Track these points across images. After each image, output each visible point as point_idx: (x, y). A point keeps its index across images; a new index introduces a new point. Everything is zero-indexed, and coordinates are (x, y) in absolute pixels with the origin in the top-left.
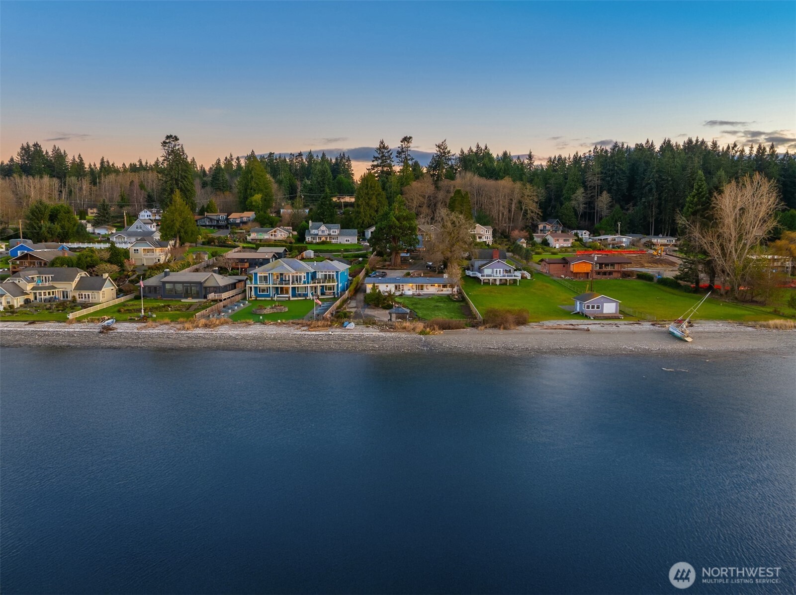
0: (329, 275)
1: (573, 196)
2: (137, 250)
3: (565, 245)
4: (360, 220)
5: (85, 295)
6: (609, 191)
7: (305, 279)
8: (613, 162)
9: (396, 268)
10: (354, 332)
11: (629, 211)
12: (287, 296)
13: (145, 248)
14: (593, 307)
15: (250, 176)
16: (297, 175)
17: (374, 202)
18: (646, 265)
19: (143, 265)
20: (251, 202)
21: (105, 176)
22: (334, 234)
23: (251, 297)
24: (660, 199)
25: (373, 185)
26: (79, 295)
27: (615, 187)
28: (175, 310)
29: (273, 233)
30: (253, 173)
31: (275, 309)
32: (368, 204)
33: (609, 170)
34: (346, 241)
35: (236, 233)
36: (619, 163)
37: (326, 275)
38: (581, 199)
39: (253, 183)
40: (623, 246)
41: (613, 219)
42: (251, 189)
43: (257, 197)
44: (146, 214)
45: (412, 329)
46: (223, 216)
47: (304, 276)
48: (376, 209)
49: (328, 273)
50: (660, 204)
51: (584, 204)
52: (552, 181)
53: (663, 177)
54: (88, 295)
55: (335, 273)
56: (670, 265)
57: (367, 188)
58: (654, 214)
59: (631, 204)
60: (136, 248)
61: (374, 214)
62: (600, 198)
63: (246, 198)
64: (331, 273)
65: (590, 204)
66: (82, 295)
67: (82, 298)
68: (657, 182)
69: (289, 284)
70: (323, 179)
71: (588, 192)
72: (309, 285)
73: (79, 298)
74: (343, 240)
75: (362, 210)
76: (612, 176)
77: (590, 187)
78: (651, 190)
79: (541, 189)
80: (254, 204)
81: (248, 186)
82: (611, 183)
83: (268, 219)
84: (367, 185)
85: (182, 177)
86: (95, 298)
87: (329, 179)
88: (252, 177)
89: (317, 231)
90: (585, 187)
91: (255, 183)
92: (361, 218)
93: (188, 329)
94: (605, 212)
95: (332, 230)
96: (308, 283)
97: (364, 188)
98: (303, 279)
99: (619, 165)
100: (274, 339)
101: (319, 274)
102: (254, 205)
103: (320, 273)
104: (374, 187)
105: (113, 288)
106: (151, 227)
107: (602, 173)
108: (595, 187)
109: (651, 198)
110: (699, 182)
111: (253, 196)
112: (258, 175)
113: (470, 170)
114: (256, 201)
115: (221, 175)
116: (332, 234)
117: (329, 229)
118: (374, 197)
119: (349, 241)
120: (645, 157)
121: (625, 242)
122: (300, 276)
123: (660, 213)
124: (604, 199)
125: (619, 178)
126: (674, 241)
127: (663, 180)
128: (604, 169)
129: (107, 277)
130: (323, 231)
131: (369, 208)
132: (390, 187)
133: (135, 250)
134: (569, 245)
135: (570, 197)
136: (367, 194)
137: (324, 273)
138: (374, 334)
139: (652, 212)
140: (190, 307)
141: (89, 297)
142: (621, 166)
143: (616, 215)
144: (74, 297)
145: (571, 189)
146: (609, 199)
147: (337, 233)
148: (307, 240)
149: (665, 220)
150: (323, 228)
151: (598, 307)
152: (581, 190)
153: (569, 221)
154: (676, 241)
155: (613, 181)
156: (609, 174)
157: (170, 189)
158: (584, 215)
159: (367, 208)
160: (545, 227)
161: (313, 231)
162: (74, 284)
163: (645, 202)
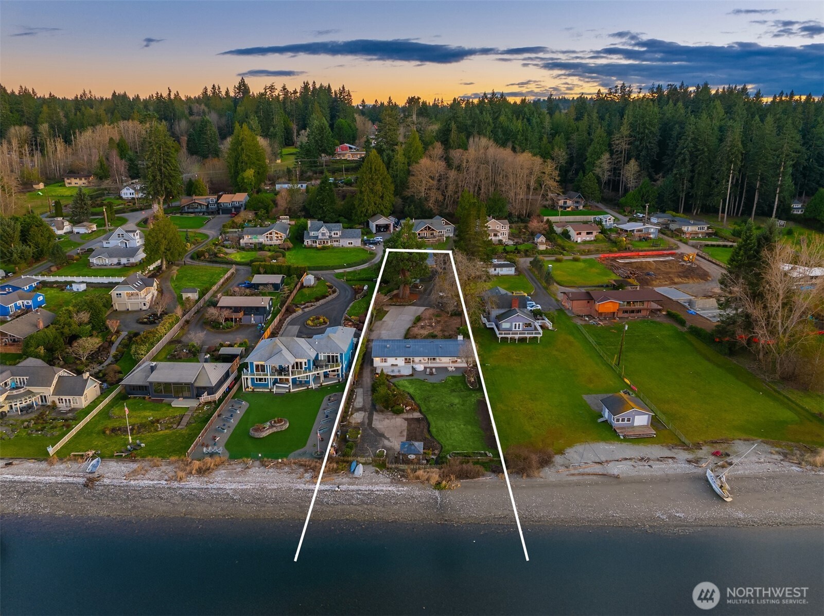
0: (333, 356)
1: (597, 162)
2: (120, 294)
3: (588, 239)
4: (364, 209)
5: (66, 400)
6: (637, 159)
7: (305, 365)
8: (644, 124)
9: (404, 304)
10: (362, 484)
11: (659, 182)
12: (287, 386)
13: (128, 292)
14: (623, 420)
15: (240, 148)
16: (293, 116)
17: (379, 187)
18: (676, 280)
19: (128, 309)
20: (243, 179)
21: (81, 132)
22: (336, 236)
23: (248, 387)
24: (693, 171)
25: (378, 168)
26: (59, 399)
27: (643, 153)
28: (166, 429)
29: (269, 235)
30: (243, 145)
31: (275, 428)
32: (372, 190)
33: (638, 133)
34: (349, 243)
35: (228, 232)
36: (650, 124)
37: (329, 356)
38: (606, 166)
39: (244, 156)
40: (651, 238)
41: (639, 193)
42: (242, 162)
43: (249, 173)
44: (128, 192)
45: (427, 480)
46: (213, 198)
47: (305, 363)
48: (381, 195)
49: (331, 354)
50: (692, 177)
51: (609, 171)
52: (575, 136)
53: (699, 147)
54: (69, 400)
55: (339, 355)
56: (702, 279)
57: (371, 171)
58: (685, 188)
59: (661, 174)
60: (119, 292)
61: (379, 201)
62: (627, 167)
63: (237, 173)
64: (335, 355)
65: (616, 170)
66: (62, 399)
67: (62, 402)
68: (691, 153)
69: (289, 375)
70: (322, 137)
71: (614, 156)
72: (311, 374)
73: (60, 402)
74: (345, 243)
75: (366, 198)
76: (641, 140)
77: (617, 151)
78: (684, 160)
79: (562, 150)
80: (246, 181)
81: (238, 159)
82: (640, 148)
83: (262, 203)
84: (371, 168)
85: (165, 162)
86: (77, 403)
87: (328, 136)
88: (242, 149)
89: (317, 233)
90: (612, 153)
91: (247, 155)
92: (364, 207)
93: (180, 478)
94: (631, 184)
95: (333, 232)
96: (310, 371)
97: (367, 172)
98: (304, 366)
99: (650, 127)
100: (276, 502)
101: (321, 356)
102: (246, 183)
103: (322, 354)
104: (379, 171)
105: (96, 384)
106: (134, 236)
107: (631, 136)
108: (621, 152)
109: (683, 170)
110: (748, 232)
111: (245, 171)
112: (249, 146)
113: (485, 136)
114: (248, 178)
115: (208, 128)
116: (333, 236)
117: (330, 230)
118: (379, 182)
119: (352, 243)
120: (679, 116)
121: (653, 233)
122: (301, 363)
123: (692, 187)
124: (632, 167)
125: (650, 143)
126: (706, 228)
127: (698, 150)
128: (633, 131)
129: (88, 377)
130: (323, 234)
131: (373, 195)
132: (397, 163)
133: (117, 294)
134: (592, 239)
135: (594, 163)
136: (372, 179)
137: (327, 354)
138: (384, 489)
139: (683, 184)
140: (181, 419)
141: (70, 402)
142: (653, 129)
143: (644, 189)
144: (54, 402)
145: (595, 152)
146: (637, 168)
147: (338, 236)
148: (305, 243)
149: (696, 196)
150: (324, 230)
151: (629, 420)
152: (606, 156)
153: (592, 194)
154: (708, 228)
155: (642, 145)
156: (639, 137)
157: (153, 176)
158: (608, 182)
159: (371, 195)
160: (565, 203)
161: (313, 233)
162: (52, 389)
163: (676, 174)
